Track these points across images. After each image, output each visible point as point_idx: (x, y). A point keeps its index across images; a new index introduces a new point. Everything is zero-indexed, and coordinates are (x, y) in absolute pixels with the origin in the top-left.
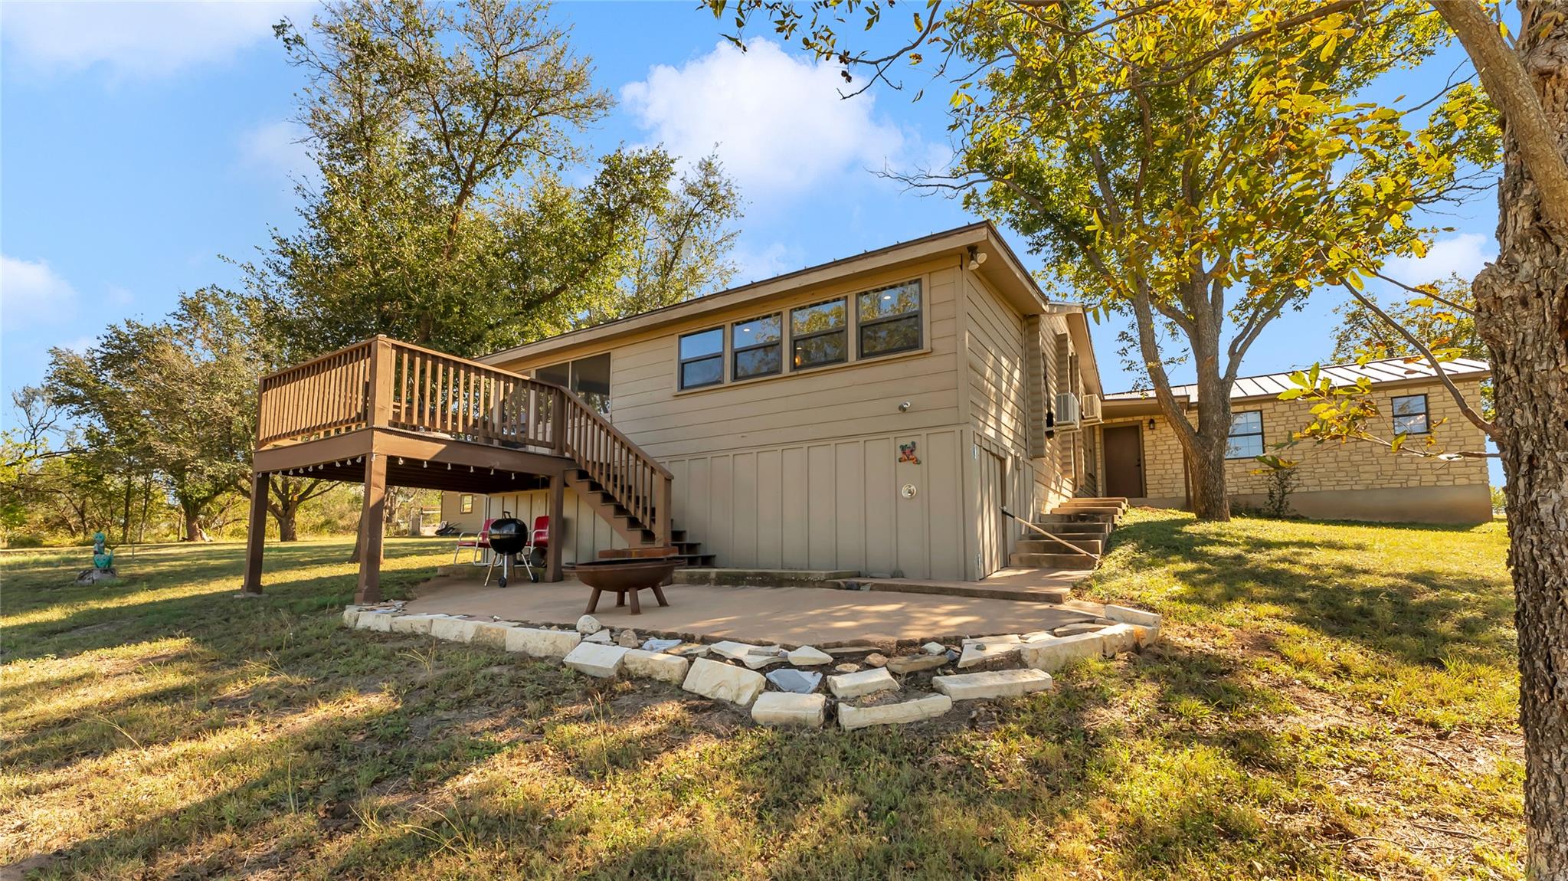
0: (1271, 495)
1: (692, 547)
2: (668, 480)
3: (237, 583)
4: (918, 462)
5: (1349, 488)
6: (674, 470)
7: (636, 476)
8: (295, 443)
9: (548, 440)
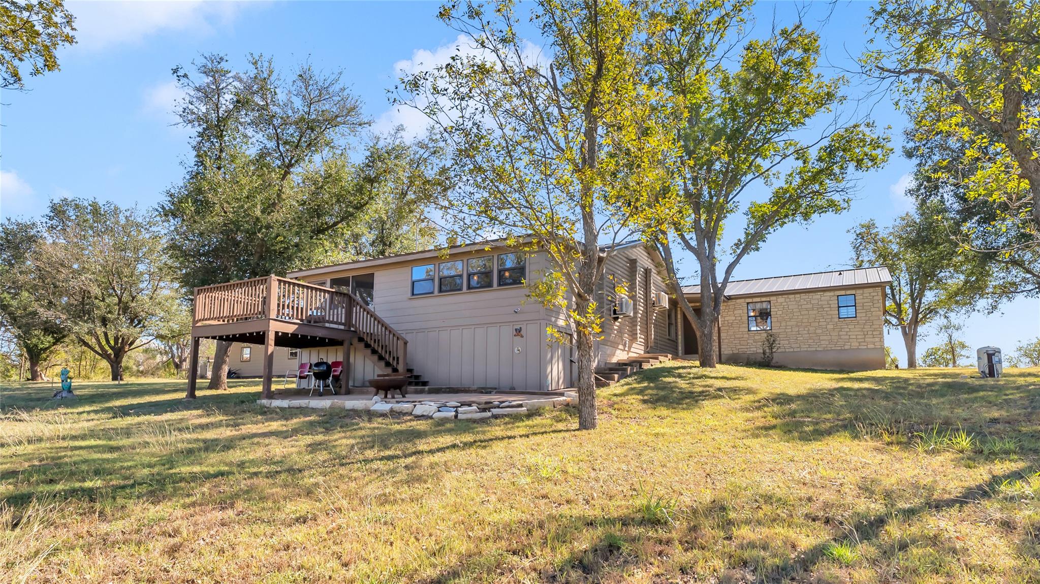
0: (764, 353)
1: (417, 377)
2: (406, 343)
3: (183, 395)
4: (522, 337)
5: (814, 349)
6: (408, 338)
7: (389, 340)
8: (219, 323)
9: (343, 321)
